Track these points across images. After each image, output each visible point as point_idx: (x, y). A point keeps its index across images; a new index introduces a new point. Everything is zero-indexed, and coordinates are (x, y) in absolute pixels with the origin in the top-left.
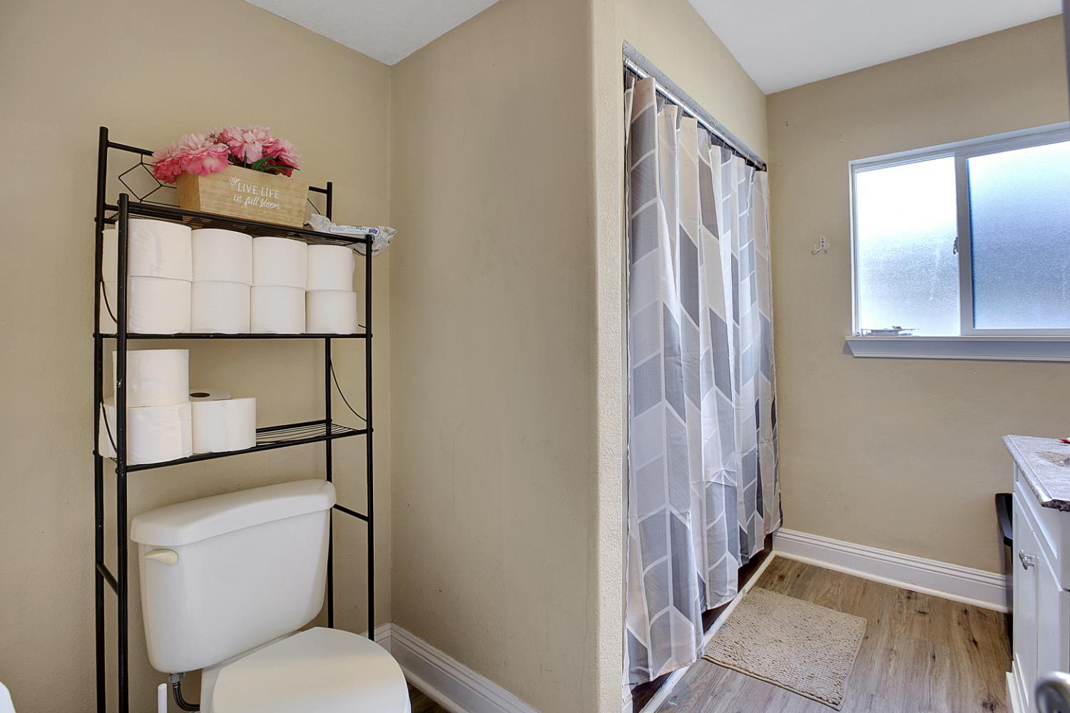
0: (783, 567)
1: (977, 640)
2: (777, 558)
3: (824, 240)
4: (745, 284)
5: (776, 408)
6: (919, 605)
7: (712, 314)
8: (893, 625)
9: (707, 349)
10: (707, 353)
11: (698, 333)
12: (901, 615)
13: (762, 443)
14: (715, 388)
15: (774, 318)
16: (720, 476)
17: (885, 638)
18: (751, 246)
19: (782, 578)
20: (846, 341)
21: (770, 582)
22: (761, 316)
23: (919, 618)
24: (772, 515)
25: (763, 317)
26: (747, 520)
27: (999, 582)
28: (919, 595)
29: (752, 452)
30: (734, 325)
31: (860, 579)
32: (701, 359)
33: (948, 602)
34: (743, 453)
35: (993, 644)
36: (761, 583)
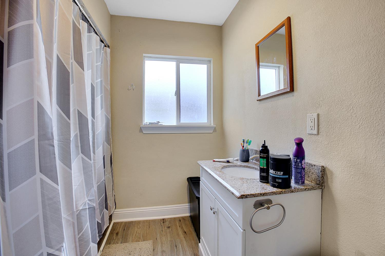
0: (117, 227)
1: (186, 231)
2: (114, 223)
3: (133, 85)
4: (98, 100)
5: (112, 158)
6: (167, 224)
7: (79, 113)
8: (161, 238)
9: (76, 133)
10: (76, 136)
11: (70, 124)
12: (163, 232)
13: (106, 175)
14: (81, 155)
15: (111, 117)
16: (85, 204)
17: (160, 246)
18: (101, 81)
19: (117, 234)
20: (140, 127)
21: (112, 239)
22: (106, 116)
23: (168, 230)
24: (111, 206)
25: (107, 116)
26: (100, 216)
27: (188, 206)
28: (167, 220)
29: (102, 181)
30: (92, 120)
31: (147, 221)
32: (71, 139)
33: (175, 218)
34: (97, 183)
35: (190, 231)
36: (108, 243)
